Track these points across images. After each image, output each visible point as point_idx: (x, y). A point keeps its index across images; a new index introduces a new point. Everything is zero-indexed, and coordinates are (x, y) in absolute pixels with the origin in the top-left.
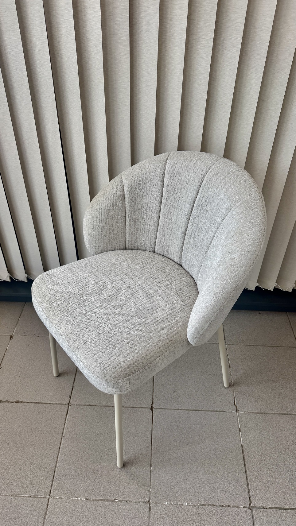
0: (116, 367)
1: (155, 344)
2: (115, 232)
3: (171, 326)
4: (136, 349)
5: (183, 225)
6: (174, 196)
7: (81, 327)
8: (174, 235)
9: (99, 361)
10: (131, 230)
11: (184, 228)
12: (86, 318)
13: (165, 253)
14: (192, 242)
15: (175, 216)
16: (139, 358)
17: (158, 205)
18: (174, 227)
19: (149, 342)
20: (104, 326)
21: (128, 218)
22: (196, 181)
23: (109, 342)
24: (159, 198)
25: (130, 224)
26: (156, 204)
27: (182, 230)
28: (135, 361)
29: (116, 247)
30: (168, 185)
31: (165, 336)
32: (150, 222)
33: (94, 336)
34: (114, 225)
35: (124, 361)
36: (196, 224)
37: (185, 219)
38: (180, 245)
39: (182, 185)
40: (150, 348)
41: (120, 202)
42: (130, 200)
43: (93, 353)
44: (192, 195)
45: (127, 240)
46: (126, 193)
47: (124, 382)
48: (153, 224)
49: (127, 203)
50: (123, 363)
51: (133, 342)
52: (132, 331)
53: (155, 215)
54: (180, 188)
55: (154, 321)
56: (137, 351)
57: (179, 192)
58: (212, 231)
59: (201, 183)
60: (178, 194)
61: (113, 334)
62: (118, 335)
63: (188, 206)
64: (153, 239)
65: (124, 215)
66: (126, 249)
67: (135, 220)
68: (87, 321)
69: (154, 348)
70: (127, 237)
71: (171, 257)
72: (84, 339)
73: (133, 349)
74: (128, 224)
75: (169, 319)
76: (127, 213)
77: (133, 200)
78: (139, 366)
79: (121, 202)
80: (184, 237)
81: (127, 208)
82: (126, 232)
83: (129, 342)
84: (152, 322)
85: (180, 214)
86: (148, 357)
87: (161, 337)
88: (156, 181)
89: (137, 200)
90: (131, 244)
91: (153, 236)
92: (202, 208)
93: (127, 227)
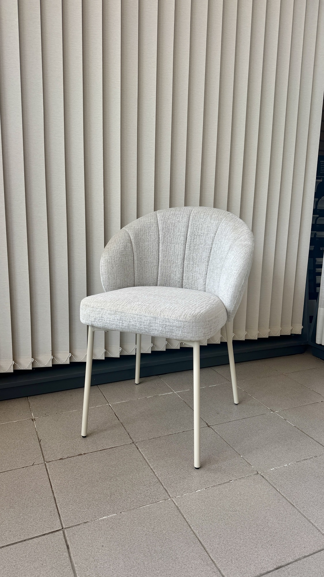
2: (128, 269)
5: (181, 253)
6: (169, 235)
8: (174, 265)
10: (139, 269)
11: (182, 256)
14: (192, 263)
15: (172, 250)
18: (173, 258)
24: (157, 239)
26: (155, 244)
30: (162, 229)
32: (152, 260)
36: (192, 247)
37: (182, 247)
38: (181, 270)
39: (174, 226)
42: (136, 244)
44: (184, 230)
45: (136, 278)
46: (133, 241)
48: (155, 261)
49: (133, 246)
54: (172, 228)
58: (208, 245)
60: (172, 233)
63: (182, 238)
64: (155, 274)
65: (132, 255)
67: (140, 260)
70: (136, 275)
74: (136, 262)
76: (135, 254)
79: (129, 245)
80: (184, 262)
81: (135, 249)
82: (135, 271)
85: (177, 246)
89: (141, 243)
90: (139, 282)
91: (155, 271)
92: (195, 235)
93: (136, 265)
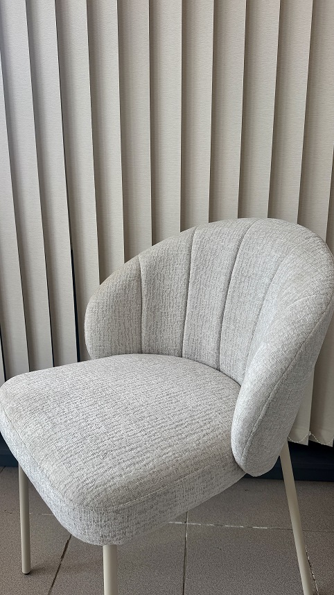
0: (105, 484)
1: (177, 455)
2: (127, 324)
3: (204, 432)
4: (143, 460)
5: (219, 305)
6: (204, 270)
7: (57, 429)
8: (208, 325)
9: (76, 475)
10: (149, 324)
11: (220, 310)
12: (68, 418)
13: (196, 356)
14: (233, 327)
15: (206, 297)
16: (148, 473)
17: (184, 287)
18: (206, 312)
19: (165, 451)
20: (94, 427)
21: (144, 307)
22: (232, 246)
23: (99, 448)
24: (185, 276)
25: (147, 316)
26: (182, 284)
27: (217, 313)
28: (140, 476)
29: (129, 350)
30: (196, 259)
31: (194, 445)
32: (174, 311)
33: (75, 439)
34: (126, 316)
35: (121, 475)
36: (236, 298)
37: (221, 295)
38: (217, 335)
39: (214, 255)
40: (167, 460)
41: (134, 284)
42: (149, 282)
43: (69, 462)
44: (227, 262)
45: (143, 338)
46: (143, 278)
47: (117, 512)
48: (179, 314)
49: (143, 286)
50: (118, 479)
51: (138, 449)
52: (139, 434)
53: (180, 300)
54: (212, 259)
55: (177, 424)
56: (144, 463)
57: (210, 264)
58: (258, 299)
59: (239, 246)
60: (209, 268)
61: (106, 438)
62: (114, 439)
63: (223, 279)
64: (178, 335)
65: (139, 302)
66: (141, 352)
67: (154, 310)
68: (69, 422)
69: (174, 460)
70: (143, 334)
71: (204, 360)
72: (59, 444)
73: (138, 459)
74: (144, 313)
75: (202, 424)
76: (144, 299)
77: (152, 282)
78: (147, 487)
79: (136, 284)
80: (221, 323)
81: (144, 292)
82: (143, 327)
83: (132, 449)
84: (174, 426)
85: (213, 292)
86: (164, 473)
87: (188, 446)
88: (181, 257)
89: (157, 282)
90: (149, 346)
91: (179, 331)
92: (242, 275)
93: (144, 319)
